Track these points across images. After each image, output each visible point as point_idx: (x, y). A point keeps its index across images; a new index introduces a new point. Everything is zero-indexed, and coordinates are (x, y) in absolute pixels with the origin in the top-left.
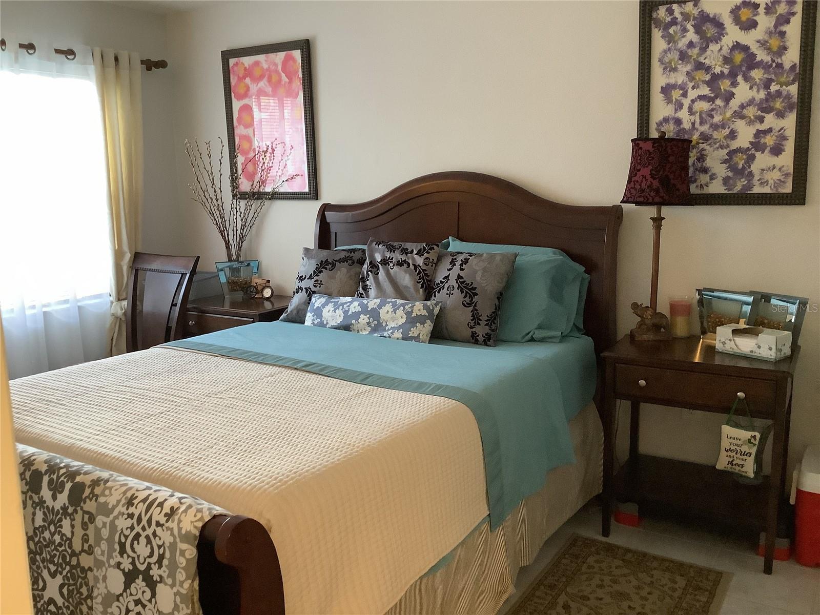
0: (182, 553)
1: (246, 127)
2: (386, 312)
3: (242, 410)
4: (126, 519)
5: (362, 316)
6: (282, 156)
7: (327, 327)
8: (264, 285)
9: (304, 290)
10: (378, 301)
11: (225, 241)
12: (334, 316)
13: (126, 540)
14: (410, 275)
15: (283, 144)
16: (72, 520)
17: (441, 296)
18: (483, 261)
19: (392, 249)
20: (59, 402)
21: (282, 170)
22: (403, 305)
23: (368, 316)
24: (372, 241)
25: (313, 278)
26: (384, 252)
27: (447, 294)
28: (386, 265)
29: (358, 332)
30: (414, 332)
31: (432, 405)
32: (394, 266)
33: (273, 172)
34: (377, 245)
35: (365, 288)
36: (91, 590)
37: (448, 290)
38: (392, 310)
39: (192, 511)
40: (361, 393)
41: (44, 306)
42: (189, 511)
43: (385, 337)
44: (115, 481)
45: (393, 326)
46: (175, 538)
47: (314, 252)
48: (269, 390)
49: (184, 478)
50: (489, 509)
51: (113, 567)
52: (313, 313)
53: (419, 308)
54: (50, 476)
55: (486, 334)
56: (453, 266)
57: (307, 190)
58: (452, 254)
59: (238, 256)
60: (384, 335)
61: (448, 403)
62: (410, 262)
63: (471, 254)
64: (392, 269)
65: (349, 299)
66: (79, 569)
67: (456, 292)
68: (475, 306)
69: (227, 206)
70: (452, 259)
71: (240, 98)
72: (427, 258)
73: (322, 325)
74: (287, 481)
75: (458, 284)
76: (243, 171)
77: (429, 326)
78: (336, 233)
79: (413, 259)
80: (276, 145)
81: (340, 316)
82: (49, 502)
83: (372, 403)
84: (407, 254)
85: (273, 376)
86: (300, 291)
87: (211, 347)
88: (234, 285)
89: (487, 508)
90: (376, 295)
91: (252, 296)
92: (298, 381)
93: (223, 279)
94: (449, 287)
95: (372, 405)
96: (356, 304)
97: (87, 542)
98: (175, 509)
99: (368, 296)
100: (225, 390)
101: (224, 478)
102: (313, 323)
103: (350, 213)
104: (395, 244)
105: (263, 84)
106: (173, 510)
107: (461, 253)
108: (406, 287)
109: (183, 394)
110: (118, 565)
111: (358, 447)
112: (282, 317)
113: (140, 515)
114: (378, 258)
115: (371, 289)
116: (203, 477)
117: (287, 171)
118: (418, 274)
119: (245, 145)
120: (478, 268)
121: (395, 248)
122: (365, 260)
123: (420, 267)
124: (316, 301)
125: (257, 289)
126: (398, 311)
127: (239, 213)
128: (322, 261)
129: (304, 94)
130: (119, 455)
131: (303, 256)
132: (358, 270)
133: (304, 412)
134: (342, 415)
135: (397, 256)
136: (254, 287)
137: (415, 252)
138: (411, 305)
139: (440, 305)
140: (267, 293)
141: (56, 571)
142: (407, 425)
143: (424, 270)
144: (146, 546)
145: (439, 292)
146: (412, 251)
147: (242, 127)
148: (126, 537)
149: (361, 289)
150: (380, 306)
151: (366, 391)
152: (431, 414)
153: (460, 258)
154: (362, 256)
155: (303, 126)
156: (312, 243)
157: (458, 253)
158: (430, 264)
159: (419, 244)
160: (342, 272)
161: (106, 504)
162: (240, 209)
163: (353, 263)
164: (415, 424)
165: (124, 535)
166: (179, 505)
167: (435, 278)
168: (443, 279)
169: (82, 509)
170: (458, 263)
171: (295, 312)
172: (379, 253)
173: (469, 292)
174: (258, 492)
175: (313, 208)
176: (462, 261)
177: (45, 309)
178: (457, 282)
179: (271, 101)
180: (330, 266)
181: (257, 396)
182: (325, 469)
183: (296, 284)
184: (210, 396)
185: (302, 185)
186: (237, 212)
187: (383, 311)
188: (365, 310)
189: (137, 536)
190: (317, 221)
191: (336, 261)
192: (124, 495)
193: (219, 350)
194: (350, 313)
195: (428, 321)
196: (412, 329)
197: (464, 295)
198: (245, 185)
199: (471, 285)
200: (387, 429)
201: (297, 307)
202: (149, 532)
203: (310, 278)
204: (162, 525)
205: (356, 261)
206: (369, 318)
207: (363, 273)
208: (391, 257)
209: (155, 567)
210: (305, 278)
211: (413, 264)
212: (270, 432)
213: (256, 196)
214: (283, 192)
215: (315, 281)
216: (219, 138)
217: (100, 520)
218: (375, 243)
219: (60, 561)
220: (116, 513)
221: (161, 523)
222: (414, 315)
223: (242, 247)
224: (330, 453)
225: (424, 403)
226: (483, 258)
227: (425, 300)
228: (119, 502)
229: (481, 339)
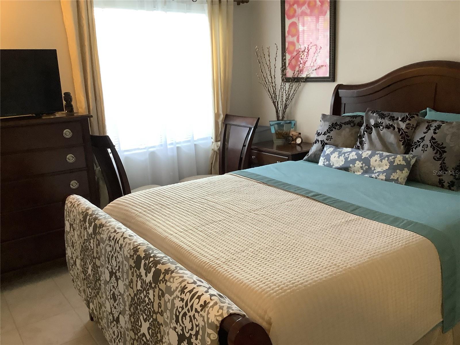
0: (209, 335)
1: (293, 36)
2: (375, 161)
3: (268, 225)
4: (179, 301)
5: (357, 162)
6: (314, 53)
7: (333, 167)
8: (297, 136)
9: (320, 142)
10: (370, 152)
11: (276, 108)
12: (338, 161)
13: (179, 314)
14: (395, 135)
15: (316, 46)
16: (154, 292)
17: (417, 151)
18: (453, 127)
19: (382, 116)
20: (168, 206)
21: (314, 63)
22: (388, 156)
23: (362, 162)
24: (369, 111)
25: (326, 134)
26: (376, 119)
27: (422, 150)
28: (377, 128)
29: (354, 173)
30: (394, 176)
31: (403, 238)
32: (383, 128)
33: (307, 64)
34: (372, 114)
35: (362, 143)
36: (162, 337)
37: (423, 147)
38: (379, 159)
39: (217, 307)
40: (350, 221)
41: (178, 143)
42: (215, 307)
43: (373, 177)
44: (177, 273)
45: (379, 171)
46: (205, 323)
47: (328, 117)
48: (288, 211)
49: (222, 273)
50: (443, 317)
51: (172, 328)
52: (324, 158)
53: (399, 159)
54: (145, 261)
55: (451, 182)
56: (428, 130)
57: (328, 75)
58: (428, 122)
59: (283, 117)
60: (372, 176)
61: (416, 238)
62: (396, 126)
63: (443, 122)
64: (382, 130)
65: (349, 149)
66: (156, 322)
67: (429, 149)
68: (444, 160)
69: (278, 87)
70: (428, 125)
71: (290, 18)
72: (408, 124)
73: (330, 166)
74: (286, 290)
75: (431, 144)
76: (289, 65)
77: (406, 173)
78: (345, 104)
79: (398, 124)
80: (311, 47)
81: (342, 161)
82: (144, 277)
83: (357, 230)
84: (393, 120)
85: (291, 201)
86: (317, 142)
87: (258, 177)
88: (280, 135)
89: (440, 316)
90: (368, 148)
91: (290, 142)
92: (307, 206)
93: (273, 131)
94: (424, 145)
95: (356, 232)
96: (354, 153)
97: (161, 308)
98: (207, 303)
99: (363, 149)
100: (260, 209)
101: (246, 279)
102: (324, 164)
103: (356, 91)
104: (385, 113)
105: (305, 8)
106: (206, 304)
107: (436, 121)
108: (391, 144)
109: (236, 209)
110: (175, 328)
111: (342, 268)
112: (305, 158)
113: (187, 301)
114: (372, 122)
115: (365, 143)
116: (233, 275)
117: (316, 63)
118: (401, 135)
119: (291, 48)
120: (448, 133)
121: (385, 116)
122: (364, 123)
123: (403, 130)
124: (327, 150)
125: (293, 138)
126: (383, 160)
127: (285, 91)
128: (333, 123)
129: (330, 12)
130: (189, 248)
131: (321, 119)
132: (357, 130)
133: (308, 232)
134: (334, 237)
135: (387, 122)
136: (291, 137)
137: (400, 119)
138: (393, 157)
139: (416, 157)
140: (299, 141)
141: (146, 318)
142: (381, 254)
143: (405, 132)
144: (190, 323)
145: (415, 149)
146: (398, 119)
147: (290, 36)
148: (180, 313)
149: (358, 143)
150: (371, 156)
151: (353, 220)
152: (402, 246)
153: (435, 124)
154: (361, 120)
155: (328, 33)
156: (328, 111)
157: (433, 121)
158: (411, 128)
159: (403, 114)
160: (346, 131)
161: (170, 287)
162: (285, 88)
163: (354, 125)
164: (388, 253)
165: (178, 311)
166: (210, 300)
167: (413, 138)
168: (420, 139)
169: (158, 287)
170: (432, 129)
171: (313, 156)
172: (374, 119)
173: (439, 150)
174: (266, 295)
175: (331, 87)
176: (435, 127)
177: (178, 145)
178: (430, 142)
179: (309, 19)
180: (338, 127)
181: (279, 215)
182: (314, 283)
183: (316, 137)
184: (251, 212)
185: (325, 72)
186: (283, 90)
187: (372, 160)
188: (360, 158)
189: (185, 315)
190: (332, 96)
191: (342, 123)
192: (180, 285)
193: (262, 179)
194: (349, 159)
195: (406, 169)
196: (393, 174)
197: (435, 151)
198: (290, 74)
199: (441, 145)
200: (365, 255)
201: (314, 153)
202: (191, 314)
203: (325, 134)
204: (198, 312)
205: (356, 124)
206: (362, 164)
207: (361, 132)
208: (382, 122)
209: (194, 338)
210: (321, 134)
211: (397, 128)
212: (282, 245)
213: (296, 80)
214: (313, 77)
215: (328, 136)
216: (275, 44)
217: (167, 296)
218: (371, 112)
219: (148, 314)
220: (175, 295)
221: (198, 310)
222: (395, 164)
223: (286, 112)
224: (321, 270)
225: (397, 235)
226: (453, 125)
227: (404, 154)
228: (177, 288)
229: (446, 184)
